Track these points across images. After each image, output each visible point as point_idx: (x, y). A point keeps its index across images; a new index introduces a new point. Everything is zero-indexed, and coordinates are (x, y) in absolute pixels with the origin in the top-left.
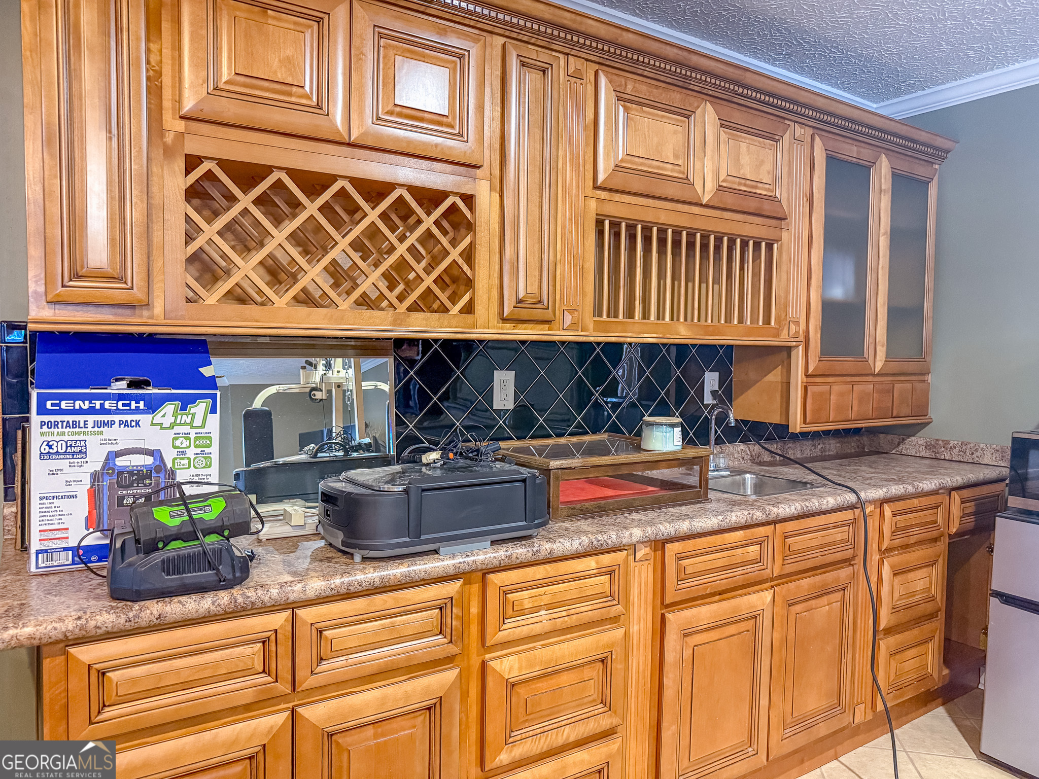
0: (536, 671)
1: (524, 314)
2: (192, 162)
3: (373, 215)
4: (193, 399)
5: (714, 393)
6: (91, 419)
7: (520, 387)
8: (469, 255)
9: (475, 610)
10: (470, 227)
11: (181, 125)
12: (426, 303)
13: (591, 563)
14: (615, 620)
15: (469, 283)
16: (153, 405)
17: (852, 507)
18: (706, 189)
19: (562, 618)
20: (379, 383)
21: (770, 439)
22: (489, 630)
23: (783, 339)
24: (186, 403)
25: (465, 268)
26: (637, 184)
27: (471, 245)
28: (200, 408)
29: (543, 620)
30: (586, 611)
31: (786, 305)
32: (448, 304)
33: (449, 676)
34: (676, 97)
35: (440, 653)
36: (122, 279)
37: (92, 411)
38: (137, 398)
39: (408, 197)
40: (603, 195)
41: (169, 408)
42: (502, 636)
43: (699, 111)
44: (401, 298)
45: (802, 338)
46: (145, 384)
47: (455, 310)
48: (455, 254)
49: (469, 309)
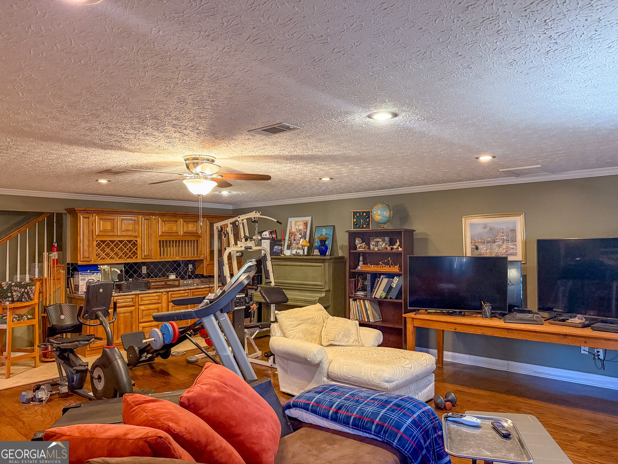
0: (147, 309)
1: (146, 258)
2: (97, 241)
3: (121, 245)
4: (98, 273)
5: (191, 269)
6: (86, 275)
7: (147, 269)
8: (136, 249)
9: (137, 300)
10: (137, 245)
11: (95, 237)
12: (130, 257)
13: (155, 294)
14: (160, 303)
15: (137, 253)
16: (93, 273)
17: (208, 288)
18: (181, 233)
19: (150, 302)
20: (115, 269)
21: (200, 278)
22: (139, 302)
23: (201, 258)
24: (97, 273)
25: (136, 251)
26: (166, 234)
27: (137, 248)
28: (99, 274)
29: (147, 302)
30: (154, 301)
31: (201, 252)
32: (133, 257)
33: (134, 308)
34: (174, 219)
35: (132, 305)
36: (89, 258)
37: (86, 274)
38: (91, 273)
39: (126, 242)
40: (160, 237)
41: (95, 274)
42: (141, 303)
43: (179, 221)
44: (125, 256)
45: (205, 257)
46: (92, 271)
47: (134, 258)
48: (134, 249)
49: (136, 257)
